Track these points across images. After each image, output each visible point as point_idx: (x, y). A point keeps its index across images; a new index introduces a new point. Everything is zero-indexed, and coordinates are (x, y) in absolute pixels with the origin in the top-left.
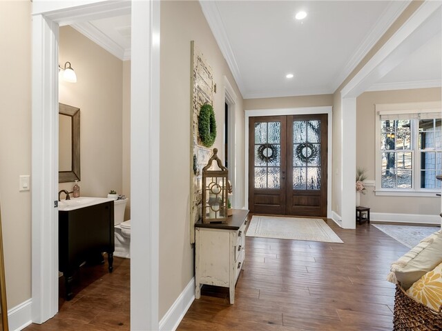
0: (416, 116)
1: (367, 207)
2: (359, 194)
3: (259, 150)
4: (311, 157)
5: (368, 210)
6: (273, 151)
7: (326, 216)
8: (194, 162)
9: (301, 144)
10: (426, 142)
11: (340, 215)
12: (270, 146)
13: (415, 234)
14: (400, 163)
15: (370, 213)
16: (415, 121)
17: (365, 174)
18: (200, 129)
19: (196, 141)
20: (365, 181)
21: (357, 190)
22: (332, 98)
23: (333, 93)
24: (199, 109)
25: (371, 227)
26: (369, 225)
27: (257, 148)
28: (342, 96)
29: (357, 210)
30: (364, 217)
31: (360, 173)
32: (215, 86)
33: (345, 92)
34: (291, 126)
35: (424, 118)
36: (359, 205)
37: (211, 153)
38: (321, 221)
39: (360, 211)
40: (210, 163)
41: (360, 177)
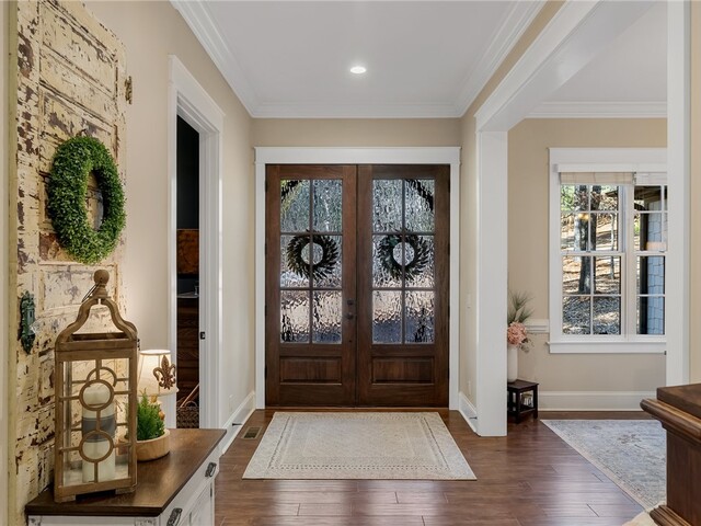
0: (629, 179)
1: (532, 380)
2: (514, 350)
3: (291, 249)
4: (412, 264)
5: (534, 388)
6: (325, 251)
7: (447, 406)
8: (23, 315)
9: (390, 236)
10: (650, 230)
11: (474, 404)
12: (318, 239)
13: (625, 439)
14: (606, 265)
15: (539, 394)
16: (626, 188)
17: (528, 306)
18: (51, 213)
19: (32, 247)
20: (528, 322)
21: (511, 342)
22: (457, 129)
23: (460, 116)
24: (49, 151)
25: (539, 427)
26: (536, 423)
27: (286, 241)
28: (479, 126)
29: (510, 390)
30: (526, 402)
31: (517, 303)
32: (128, 84)
33: (483, 117)
34: (368, 190)
35: (642, 182)
36: (514, 377)
37: (86, 286)
38: (433, 418)
39: (518, 391)
40: (84, 314)
41: (517, 314)
